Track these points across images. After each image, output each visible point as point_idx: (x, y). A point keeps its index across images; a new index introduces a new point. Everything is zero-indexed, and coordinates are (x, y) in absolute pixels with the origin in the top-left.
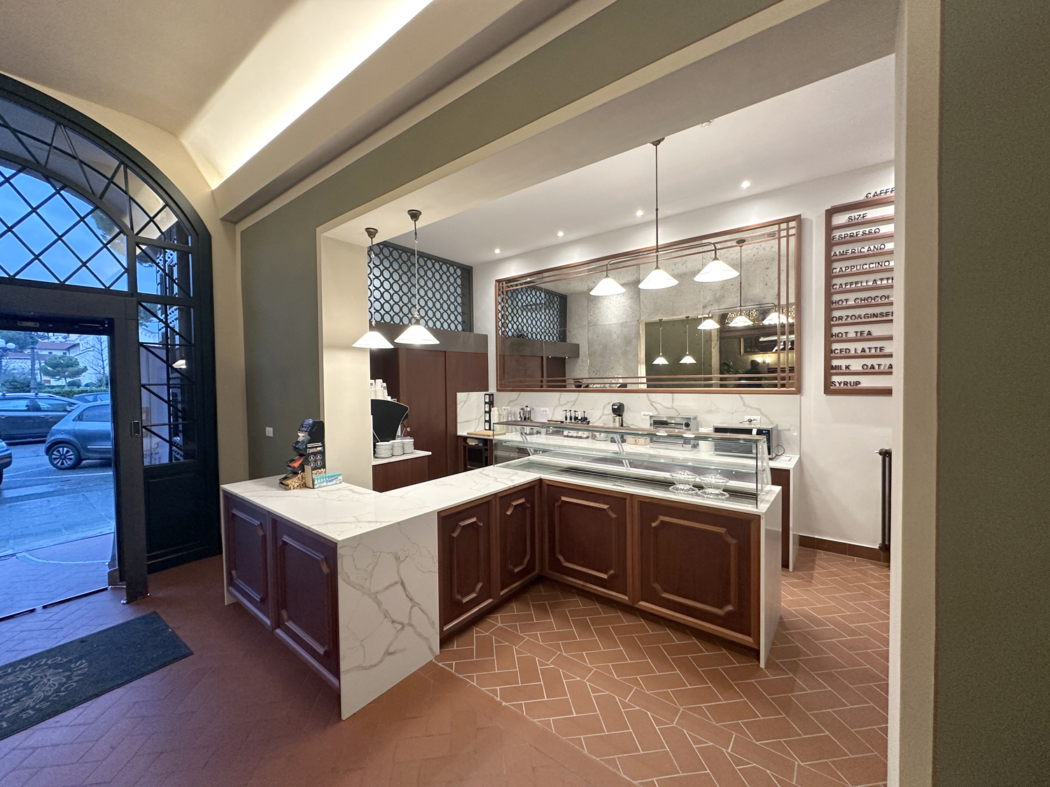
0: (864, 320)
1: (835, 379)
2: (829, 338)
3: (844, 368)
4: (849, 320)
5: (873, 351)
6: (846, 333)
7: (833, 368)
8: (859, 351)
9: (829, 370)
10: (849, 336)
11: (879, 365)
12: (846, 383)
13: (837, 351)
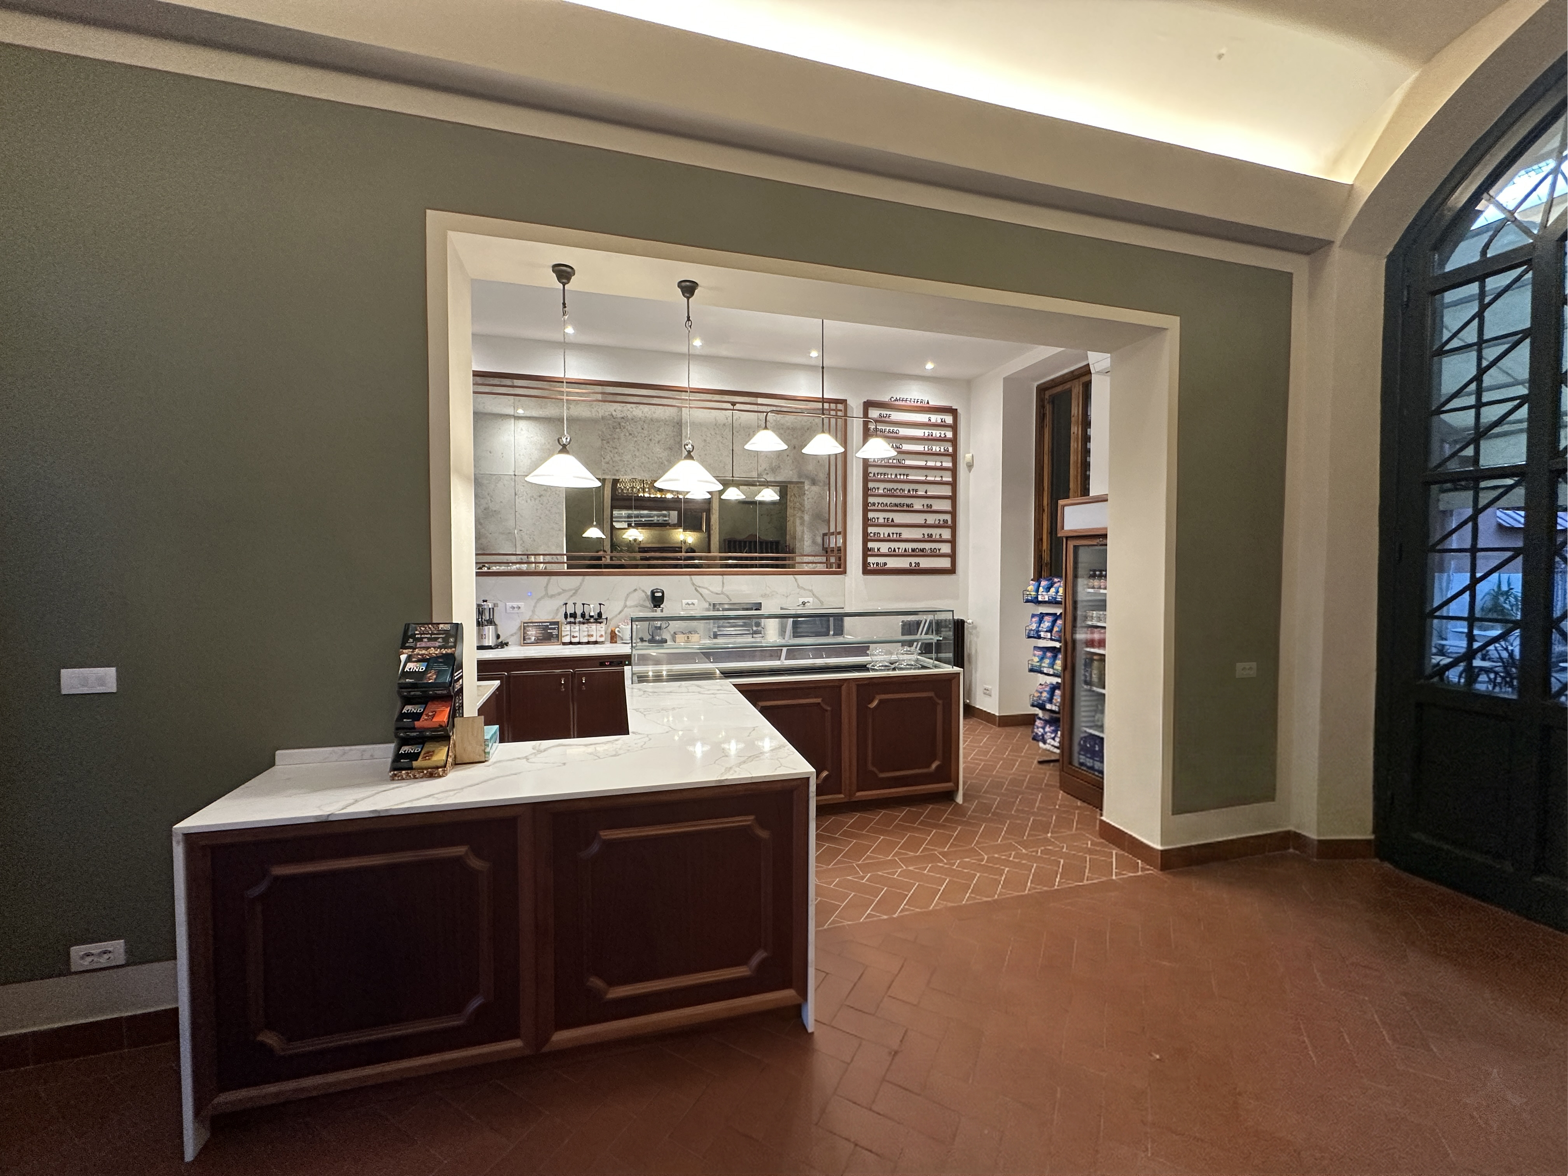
0: (889, 508)
1: (871, 560)
2: (867, 522)
3: (876, 550)
4: (880, 508)
5: (895, 536)
6: (878, 518)
7: (870, 550)
8: (886, 535)
9: (867, 552)
10: (880, 521)
11: (899, 548)
12: (877, 564)
13: (871, 535)
